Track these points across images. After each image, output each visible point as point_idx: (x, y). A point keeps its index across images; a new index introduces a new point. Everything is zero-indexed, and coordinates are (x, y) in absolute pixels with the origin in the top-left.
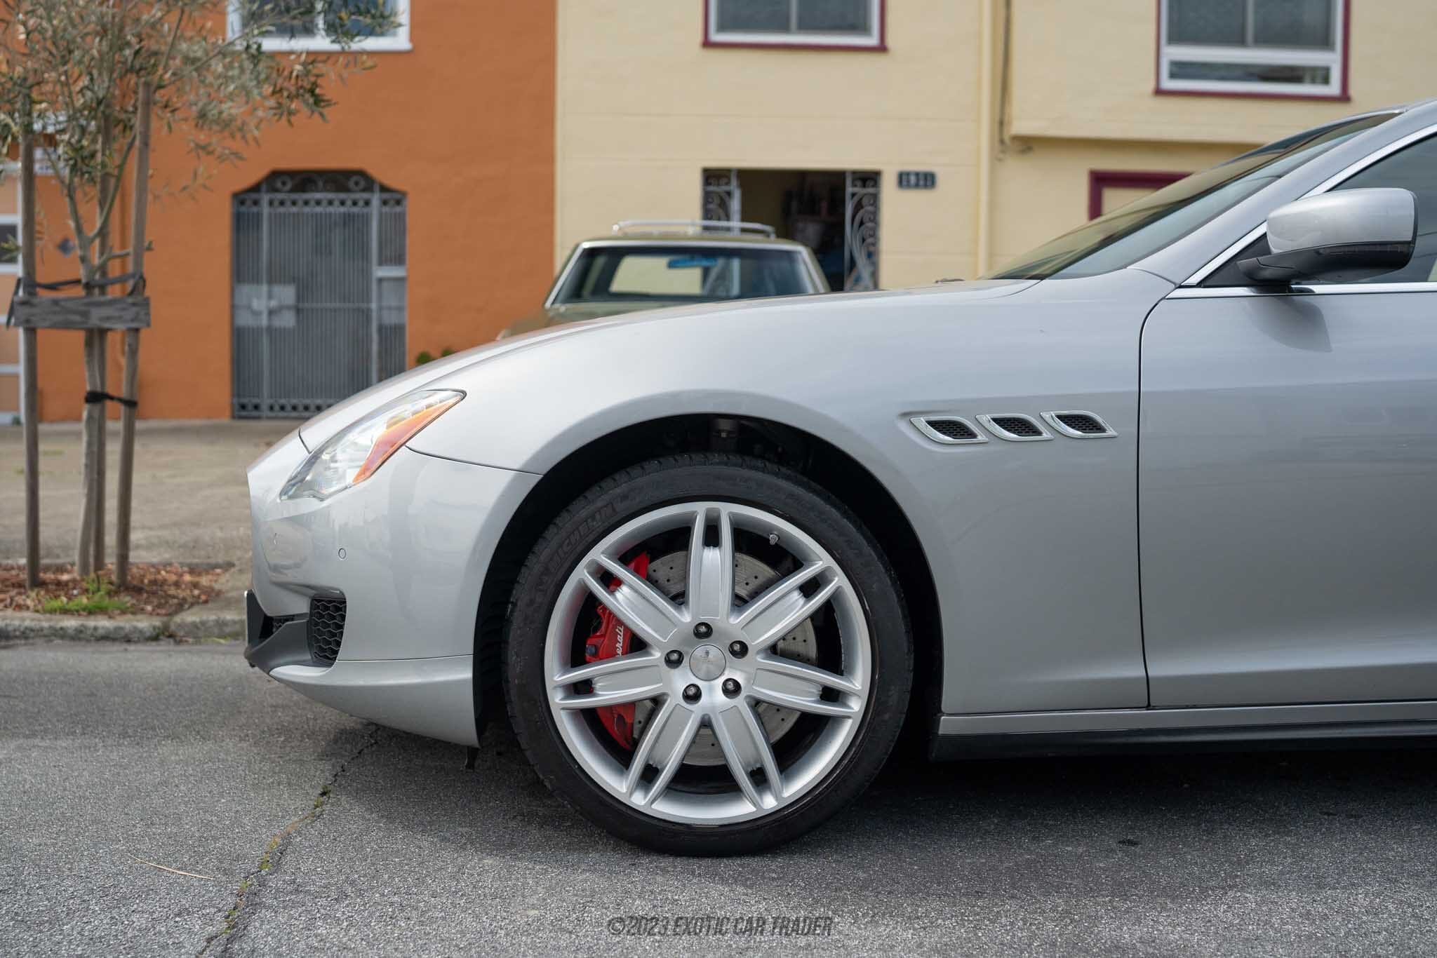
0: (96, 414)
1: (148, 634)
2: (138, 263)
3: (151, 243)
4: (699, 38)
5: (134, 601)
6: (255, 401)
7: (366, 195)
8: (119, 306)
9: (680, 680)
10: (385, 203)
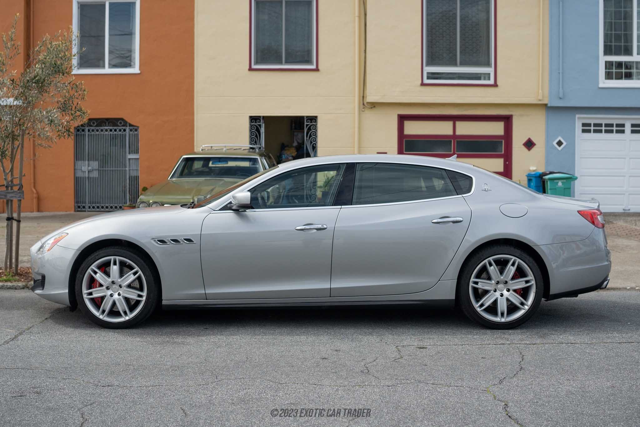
0: (10, 224)
1: (21, 287)
2: (21, 180)
3: (25, 174)
4: (248, 67)
5: (19, 278)
6: (83, 205)
7: (124, 128)
8: (15, 193)
9: (109, 292)
10: (131, 130)
